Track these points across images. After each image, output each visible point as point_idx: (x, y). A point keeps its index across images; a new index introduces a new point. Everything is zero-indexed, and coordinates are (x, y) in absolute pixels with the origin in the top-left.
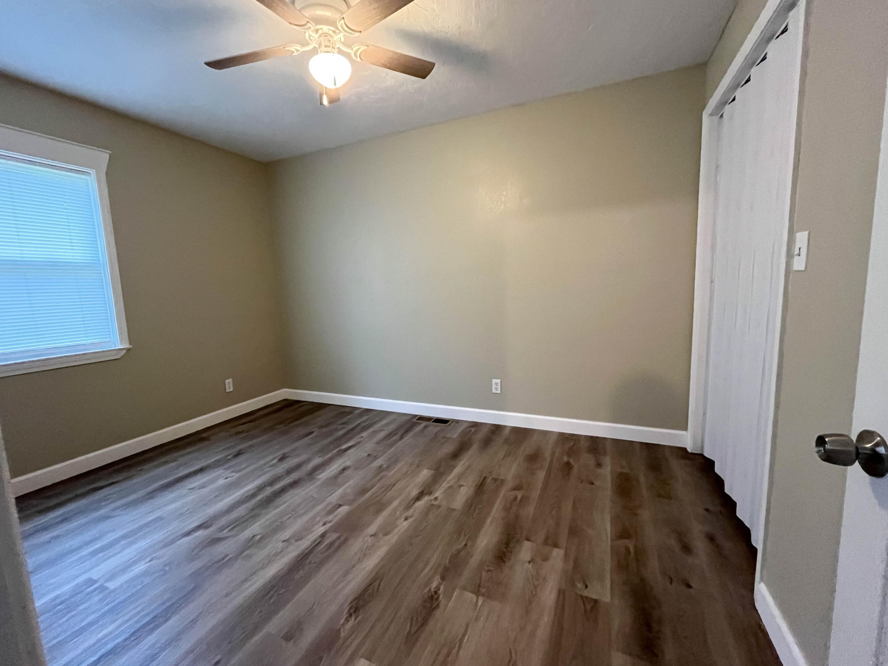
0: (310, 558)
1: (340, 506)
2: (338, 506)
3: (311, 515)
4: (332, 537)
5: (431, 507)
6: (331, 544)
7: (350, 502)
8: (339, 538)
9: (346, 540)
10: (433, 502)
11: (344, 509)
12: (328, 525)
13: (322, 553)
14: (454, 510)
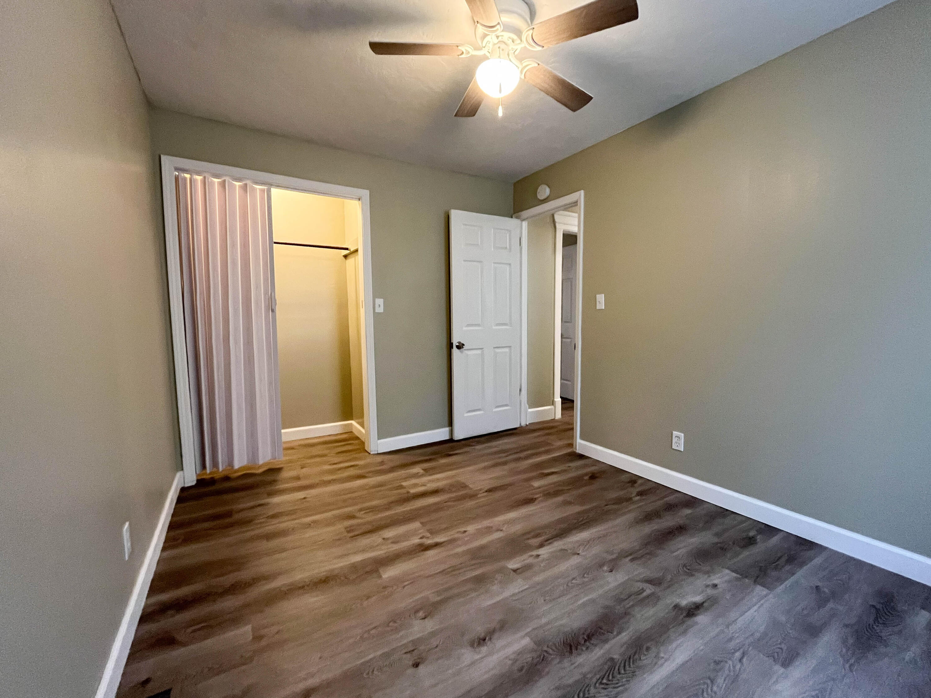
0: (555, 533)
1: (515, 571)
2: (518, 571)
3: (549, 573)
4: (535, 542)
5: (432, 532)
6: (537, 536)
7: (502, 570)
8: (528, 539)
9: (524, 534)
10: (428, 535)
11: (513, 564)
12: (535, 553)
13: (546, 533)
14: (422, 523)
